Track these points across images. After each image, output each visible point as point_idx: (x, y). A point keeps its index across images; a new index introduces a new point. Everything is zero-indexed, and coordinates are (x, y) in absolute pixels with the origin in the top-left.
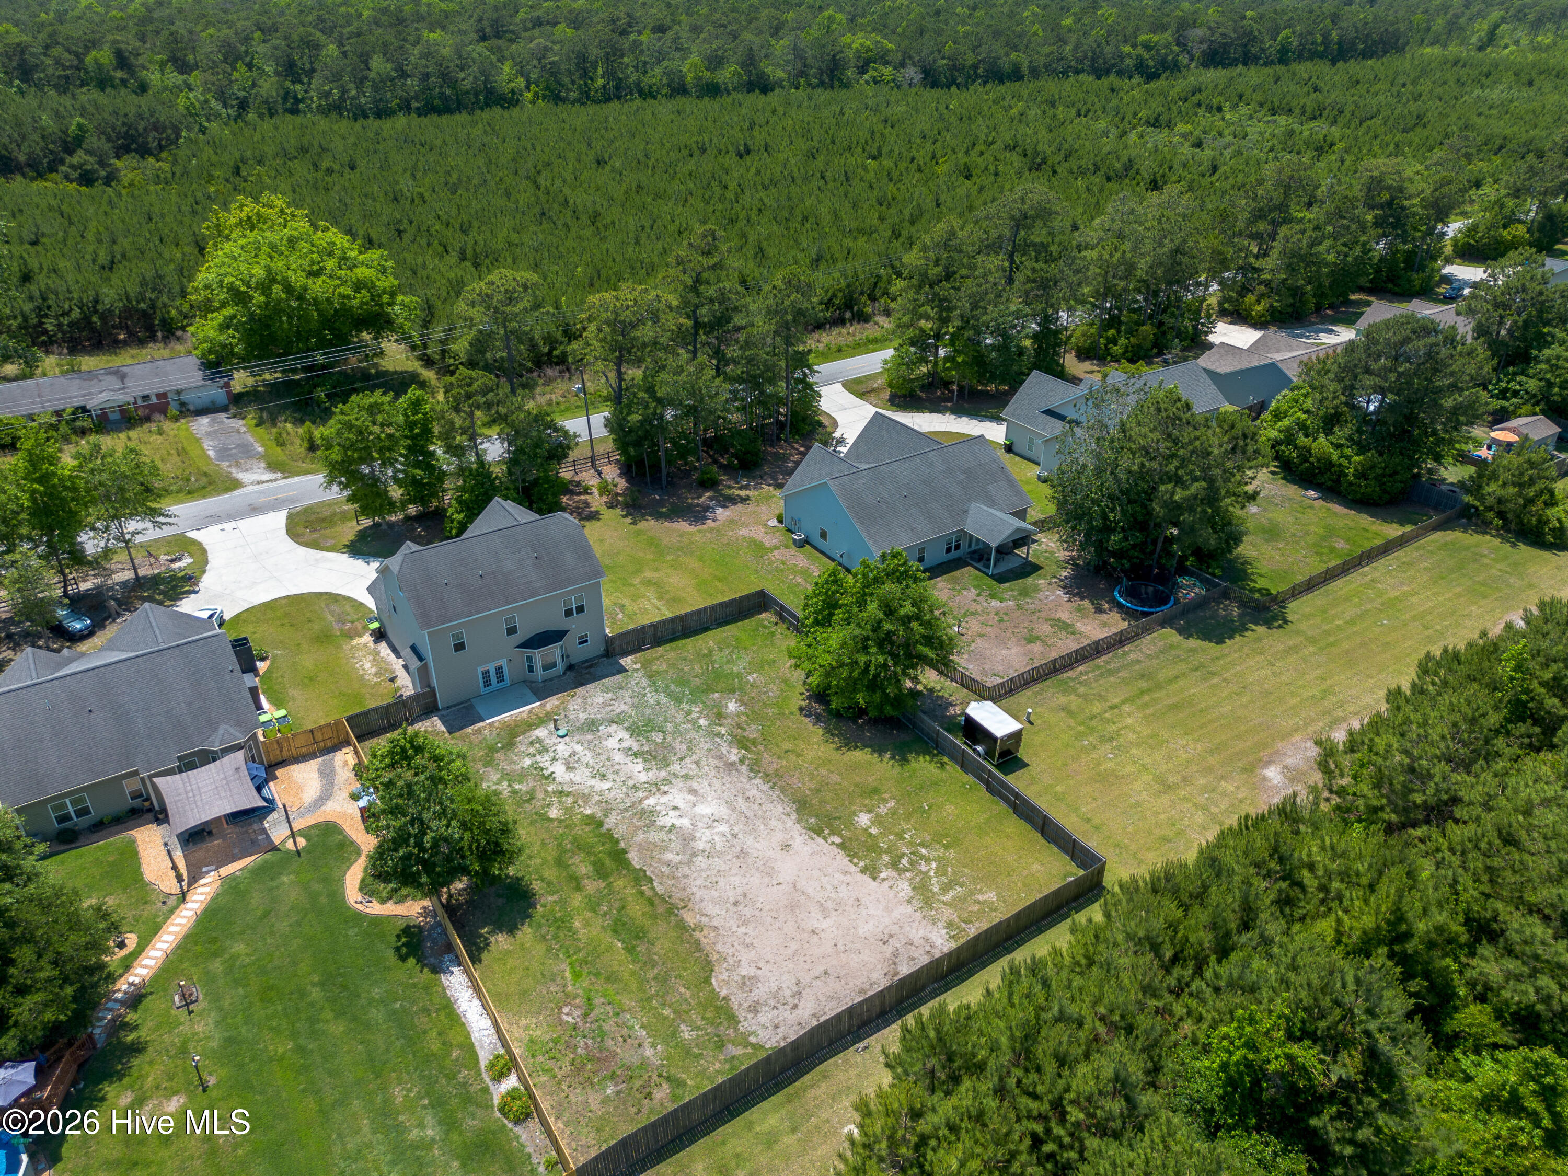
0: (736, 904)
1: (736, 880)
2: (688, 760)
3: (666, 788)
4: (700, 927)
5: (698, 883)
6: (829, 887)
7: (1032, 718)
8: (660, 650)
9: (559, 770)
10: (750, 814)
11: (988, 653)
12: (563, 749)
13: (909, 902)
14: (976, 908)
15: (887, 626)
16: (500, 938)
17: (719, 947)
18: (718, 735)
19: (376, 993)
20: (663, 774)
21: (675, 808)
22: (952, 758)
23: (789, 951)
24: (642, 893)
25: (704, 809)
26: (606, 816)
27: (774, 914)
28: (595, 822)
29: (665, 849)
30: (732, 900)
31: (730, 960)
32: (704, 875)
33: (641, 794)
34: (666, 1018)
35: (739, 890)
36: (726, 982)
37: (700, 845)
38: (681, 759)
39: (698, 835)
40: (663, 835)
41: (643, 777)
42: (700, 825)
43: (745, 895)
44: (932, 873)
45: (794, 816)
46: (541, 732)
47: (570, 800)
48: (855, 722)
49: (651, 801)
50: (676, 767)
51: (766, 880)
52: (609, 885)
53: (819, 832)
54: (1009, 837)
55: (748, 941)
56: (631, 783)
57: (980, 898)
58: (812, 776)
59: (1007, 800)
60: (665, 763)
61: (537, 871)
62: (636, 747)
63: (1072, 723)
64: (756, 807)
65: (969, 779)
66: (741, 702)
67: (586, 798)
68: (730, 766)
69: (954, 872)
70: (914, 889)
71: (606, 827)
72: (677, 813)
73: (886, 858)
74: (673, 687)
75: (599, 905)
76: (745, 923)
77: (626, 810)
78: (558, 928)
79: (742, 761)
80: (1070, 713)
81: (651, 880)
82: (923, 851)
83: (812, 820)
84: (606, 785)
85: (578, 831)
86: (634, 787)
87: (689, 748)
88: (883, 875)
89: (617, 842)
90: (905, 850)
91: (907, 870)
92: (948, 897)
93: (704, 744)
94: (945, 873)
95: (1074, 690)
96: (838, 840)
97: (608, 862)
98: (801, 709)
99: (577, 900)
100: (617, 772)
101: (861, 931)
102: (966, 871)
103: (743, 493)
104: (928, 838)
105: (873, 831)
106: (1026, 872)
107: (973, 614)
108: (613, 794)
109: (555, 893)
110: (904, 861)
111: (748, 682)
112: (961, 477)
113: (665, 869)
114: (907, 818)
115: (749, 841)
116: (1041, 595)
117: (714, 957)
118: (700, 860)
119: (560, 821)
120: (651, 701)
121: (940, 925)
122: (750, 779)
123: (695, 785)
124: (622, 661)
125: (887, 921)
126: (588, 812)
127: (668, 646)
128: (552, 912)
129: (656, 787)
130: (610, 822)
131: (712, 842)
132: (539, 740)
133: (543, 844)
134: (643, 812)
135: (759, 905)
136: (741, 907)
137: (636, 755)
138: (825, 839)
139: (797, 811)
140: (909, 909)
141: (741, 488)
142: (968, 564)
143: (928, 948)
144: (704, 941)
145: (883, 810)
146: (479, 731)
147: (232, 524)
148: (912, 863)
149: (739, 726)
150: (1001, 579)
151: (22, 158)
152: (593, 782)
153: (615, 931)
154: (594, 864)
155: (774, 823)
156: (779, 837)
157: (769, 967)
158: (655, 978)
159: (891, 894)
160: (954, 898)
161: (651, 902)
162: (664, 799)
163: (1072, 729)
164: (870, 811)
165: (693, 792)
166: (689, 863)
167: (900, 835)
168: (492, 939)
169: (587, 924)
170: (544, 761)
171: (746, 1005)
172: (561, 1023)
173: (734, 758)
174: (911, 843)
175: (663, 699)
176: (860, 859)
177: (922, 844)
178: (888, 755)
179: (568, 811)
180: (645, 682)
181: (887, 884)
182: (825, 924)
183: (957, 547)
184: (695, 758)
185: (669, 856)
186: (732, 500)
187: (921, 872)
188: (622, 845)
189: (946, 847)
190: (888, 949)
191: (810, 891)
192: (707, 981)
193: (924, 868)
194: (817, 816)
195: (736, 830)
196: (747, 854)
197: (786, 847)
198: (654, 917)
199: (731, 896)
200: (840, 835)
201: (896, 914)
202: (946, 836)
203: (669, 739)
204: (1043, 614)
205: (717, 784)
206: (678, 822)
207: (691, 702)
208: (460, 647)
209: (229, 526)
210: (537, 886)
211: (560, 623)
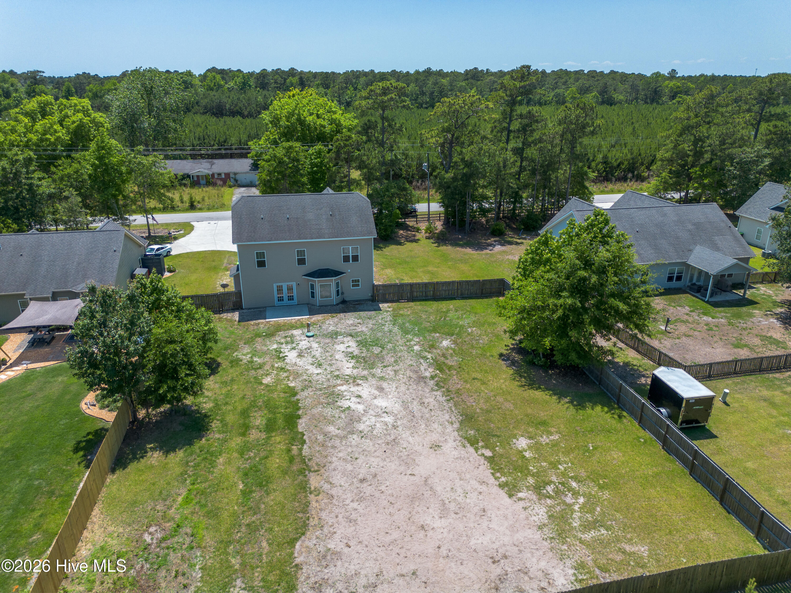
0: (362, 481)
1: (374, 461)
2: (390, 368)
3: (360, 382)
4: (318, 492)
5: (341, 455)
6: (460, 491)
7: (728, 399)
8: (411, 304)
9: (292, 356)
10: (418, 414)
11: (692, 348)
12: (304, 344)
13: (540, 528)
14: (619, 557)
15: (582, 273)
16: (156, 454)
17: (323, 515)
18: (425, 358)
19: (34, 468)
20: (365, 372)
21: (359, 396)
22: (632, 413)
23: (388, 539)
24: (289, 451)
25: (381, 403)
26: (303, 390)
27: (391, 499)
28: (293, 392)
29: (331, 423)
30: (361, 476)
31: (326, 530)
32: (350, 450)
33: (339, 382)
34: (230, 567)
35: (373, 470)
36: (309, 550)
37: (361, 427)
38: (385, 367)
39: (364, 419)
40: (336, 413)
41: (348, 372)
42: (371, 412)
43: (375, 476)
44: (576, 507)
45: (456, 425)
46: (296, 332)
47: (285, 374)
48: (546, 372)
49: (343, 388)
50: (378, 371)
51: (402, 468)
52: (268, 438)
53: (473, 442)
54: (679, 496)
55: (354, 516)
56: (337, 373)
57: (628, 548)
58: (487, 400)
59: (684, 460)
60: (372, 366)
61: (223, 415)
62: (356, 352)
63: (775, 413)
64: (426, 411)
65: (647, 435)
66: (455, 342)
67: (297, 375)
68: (422, 379)
69: (603, 513)
70: (550, 517)
71: (298, 397)
72: (358, 400)
73: (531, 480)
74: (407, 325)
75: (249, 450)
76: (361, 500)
77: (321, 390)
78: (205, 459)
79: (432, 378)
80: (773, 404)
81: (304, 442)
82: (574, 484)
83: (472, 432)
84: (319, 371)
85: (275, 395)
86: (337, 377)
87: (396, 361)
88: (520, 495)
89: (299, 409)
90: (554, 478)
91: (550, 497)
92: (587, 536)
93: (409, 360)
94: (592, 511)
95: (779, 387)
96: (488, 453)
97: (280, 422)
98: (501, 355)
99: (237, 441)
100: (331, 365)
101: (473, 542)
102: (618, 515)
103: (519, 241)
104: (583, 474)
105: (528, 454)
106: (692, 536)
107: (683, 321)
108: (319, 377)
109: (223, 432)
110: (550, 489)
111: (467, 331)
112: (690, 227)
113: (320, 438)
114: (568, 452)
115: (406, 435)
116: (754, 320)
117: (312, 522)
118: (354, 440)
119: (267, 386)
120: (386, 329)
121: (569, 563)
122: (432, 390)
123: (385, 385)
124: (381, 305)
125: (506, 539)
126: (292, 385)
127: (418, 303)
128: (210, 446)
129: (353, 380)
130: (301, 395)
131: (372, 427)
132: (292, 336)
133: (243, 398)
134: (333, 393)
135: (383, 488)
136: (365, 485)
137: (352, 358)
138: (477, 450)
139: (461, 423)
140: (538, 536)
141: (519, 239)
142: (688, 293)
143: (544, 584)
144: (314, 504)
145: (544, 440)
146: (259, 324)
147: (216, 222)
148: (557, 492)
149: (444, 355)
150: (716, 305)
152: (310, 367)
153: (246, 475)
154: (269, 420)
155: (436, 426)
156: (435, 437)
157: (359, 548)
158: (248, 525)
159: (523, 515)
160: (594, 540)
161: (291, 460)
162: (354, 389)
163: (773, 417)
164: (530, 438)
165: (381, 389)
166: (345, 437)
167: (554, 465)
168: (149, 454)
169: (229, 462)
170: (285, 349)
171: (313, 580)
172: (139, 540)
173: (427, 374)
174: (564, 474)
175: (396, 329)
176: (503, 474)
177: (575, 478)
178: (567, 399)
179: (278, 381)
180: (389, 318)
181: (522, 504)
182: (438, 523)
183: (679, 278)
184: (396, 368)
185: (331, 429)
186: (510, 243)
187: (564, 503)
188: (300, 412)
189: (601, 487)
190: (496, 571)
191: (439, 489)
192: (292, 542)
193: (569, 500)
194: (478, 430)
195: (399, 423)
196: (398, 444)
197: (436, 447)
198: (285, 472)
199: (363, 473)
200: (493, 450)
201: (520, 536)
202: (605, 477)
203: (384, 353)
204: (754, 331)
205: (403, 388)
206: (353, 406)
207: (415, 335)
208: (261, 264)
209: (212, 222)
210: (215, 425)
211: (339, 265)
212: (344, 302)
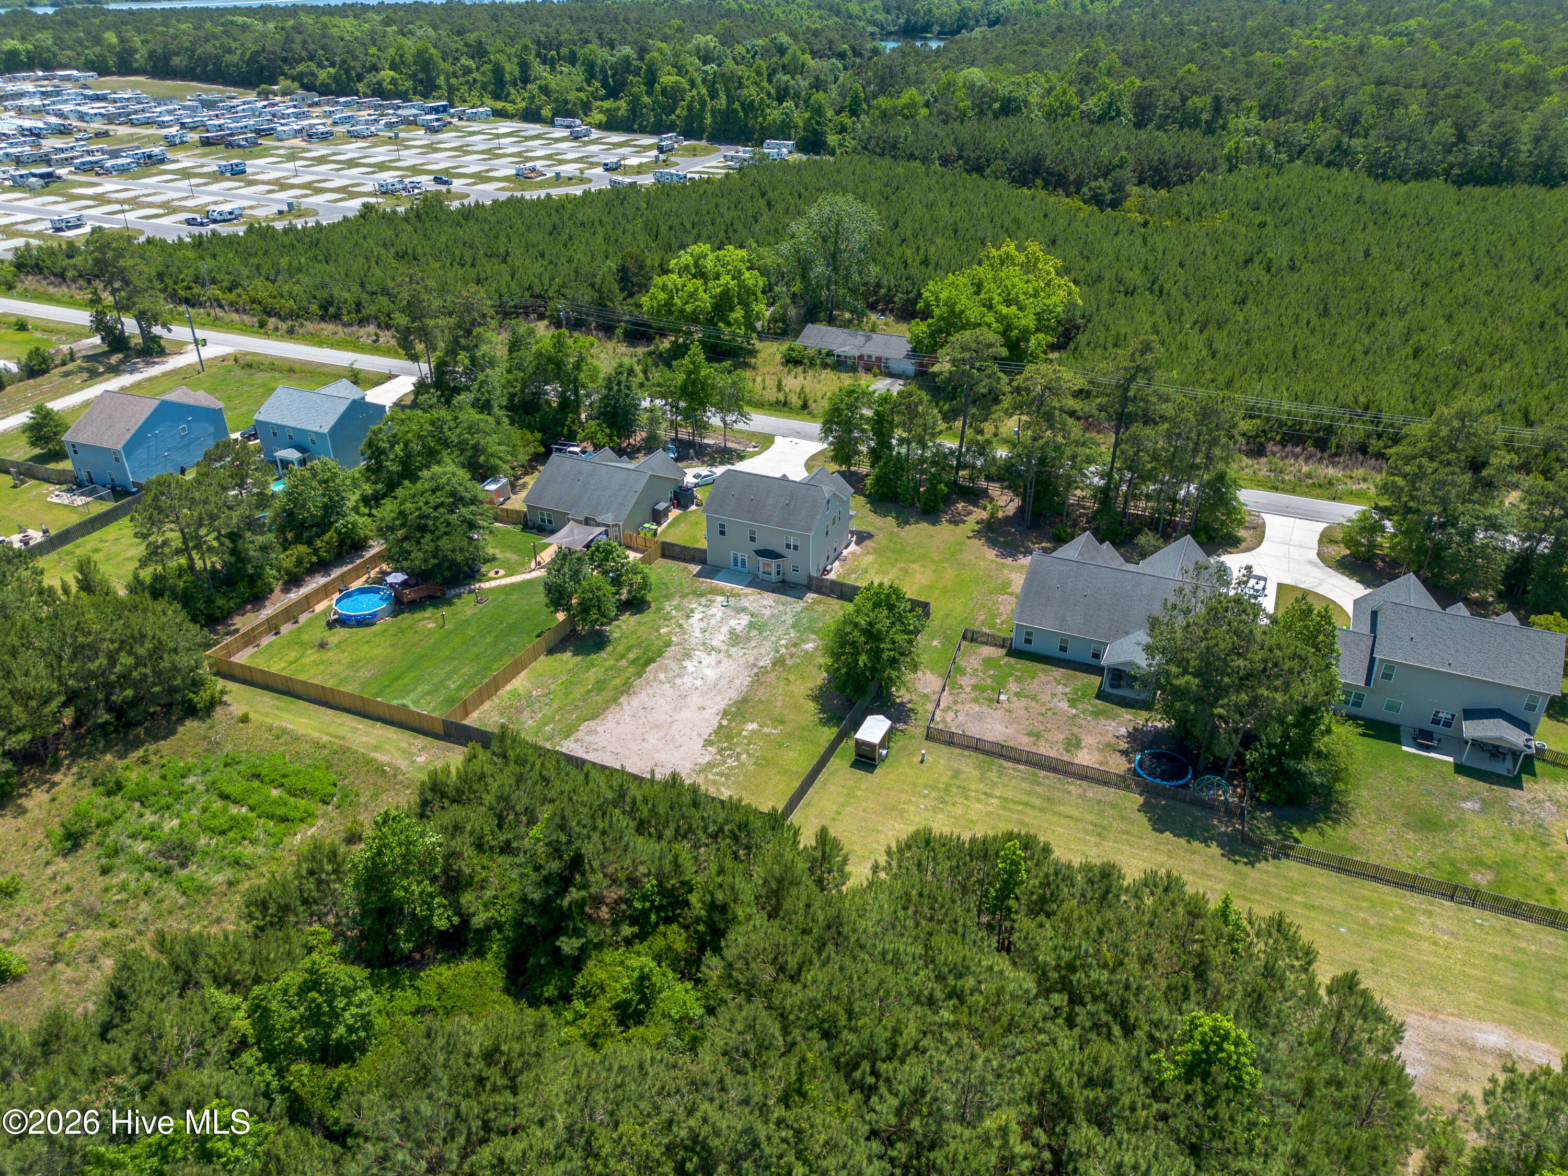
0: (644, 708)
1: (662, 701)
2: (744, 650)
3: (714, 653)
4: (619, 704)
5: (650, 692)
6: (683, 734)
8: (832, 601)
9: (696, 617)
10: (719, 687)
11: (989, 720)
12: (714, 611)
16: (569, 654)
17: (610, 715)
18: (777, 651)
20: (725, 648)
21: (700, 662)
23: (624, 737)
24: (629, 679)
25: (708, 671)
26: (675, 645)
27: (647, 722)
28: (668, 644)
29: (667, 672)
30: (646, 706)
31: (604, 722)
32: (657, 691)
33: (701, 648)
34: (554, 718)
35: (655, 706)
36: (589, 726)
37: (679, 681)
38: (743, 648)
39: (686, 677)
40: (676, 667)
41: (716, 643)
42: (695, 675)
43: (652, 709)
45: (731, 702)
46: (720, 599)
47: (678, 630)
49: (699, 653)
50: (733, 650)
51: (670, 711)
52: (627, 668)
53: (725, 715)
55: (621, 722)
56: (707, 641)
58: (772, 696)
60: (734, 645)
61: (619, 644)
62: (738, 630)
63: (944, 780)
64: (727, 686)
66: (818, 647)
67: (684, 634)
68: (753, 666)
69: (736, 773)
70: (711, 760)
71: (668, 649)
72: (697, 665)
73: (725, 745)
74: (805, 619)
75: (612, 670)
76: (633, 716)
77: (685, 649)
78: (587, 666)
79: (761, 667)
80: (955, 776)
81: (642, 677)
82: (744, 756)
83: (734, 709)
84: (699, 635)
85: (657, 642)
86: (705, 644)
87: (755, 647)
88: (709, 748)
89: (660, 656)
90: (739, 749)
91: (722, 756)
93: (764, 650)
94: (732, 770)
95: (987, 771)
96: (725, 723)
97: (643, 660)
99: (610, 662)
100: (712, 634)
101: (657, 755)
104: (758, 755)
105: (745, 733)
107: (1035, 699)
108: (694, 640)
109: (609, 655)
110: (729, 752)
113: (651, 678)
114: (768, 741)
115: (696, 695)
116: (1107, 721)
117: (602, 716)
118: (667, 686)
119: (660, 635)
120: (783, 619)
122: (749, 676)
123: (725, 661)
124: (809, 594)
126: (674, 639)
128: (596, 660)
129: (711, 650)
130: (673, 648)
131: (684, 684)
132: (713, 601)
133: (640, 637)
134: (688, 654)
135: (649, 716)
136: (643, 711)
137: (732, 633)
138: (722, 719)
139: (736, 702)
144: (611, 709)
145: (767, 730)
146: (704, 582)
147: (801, 441)
148: (730, 755)
149: (793, 655)
150: (1103, 696)
151: (1072, 178)
152: (697, 630)
153: (598, 682)
154: (638, 657)
155: (719, 697)
156: (709, 703)
157: (607, 736)
158: (576, 705)
159: (699, 754)
161: (624, 684)
162: (704, 656)
163: (936, 781)
164: (761, 726)
165: (719, 662)
166: (663, 683)
167: (749, 744)
169: (596, 672)
170: (699, 610)
171: (580, 736)
172: (531, 692)
173: (761, 664)
174: (746, 750)
175: (790, 621)
176: (716, 736)
177: (749, 754)
178: (822, 716)
179: (669, 633)
180: (798, 609)
181: (704, 752)
182: (653, 741)
184: (749, 652)
185: (662, 675)
187: (725, 761)
188: (658, 659)
189: (756, 764)
191: (674, 728)
192: (586, 720)
193: (729, 761)
194: (738, 710)
195: (702, 687)
196: (686, 698)
197: (703, 708)
198: (616, 689)
199: (649, 705)
200: (730, 723)
202: (766, 761)
203: (757, 637)
205: (733, 668)
206: (690, 668)
207: (798, 631)
208: (722, 533)
209: (797, 441)
210: (610, 648)
211: (782, 550)
212: (783, 582)
